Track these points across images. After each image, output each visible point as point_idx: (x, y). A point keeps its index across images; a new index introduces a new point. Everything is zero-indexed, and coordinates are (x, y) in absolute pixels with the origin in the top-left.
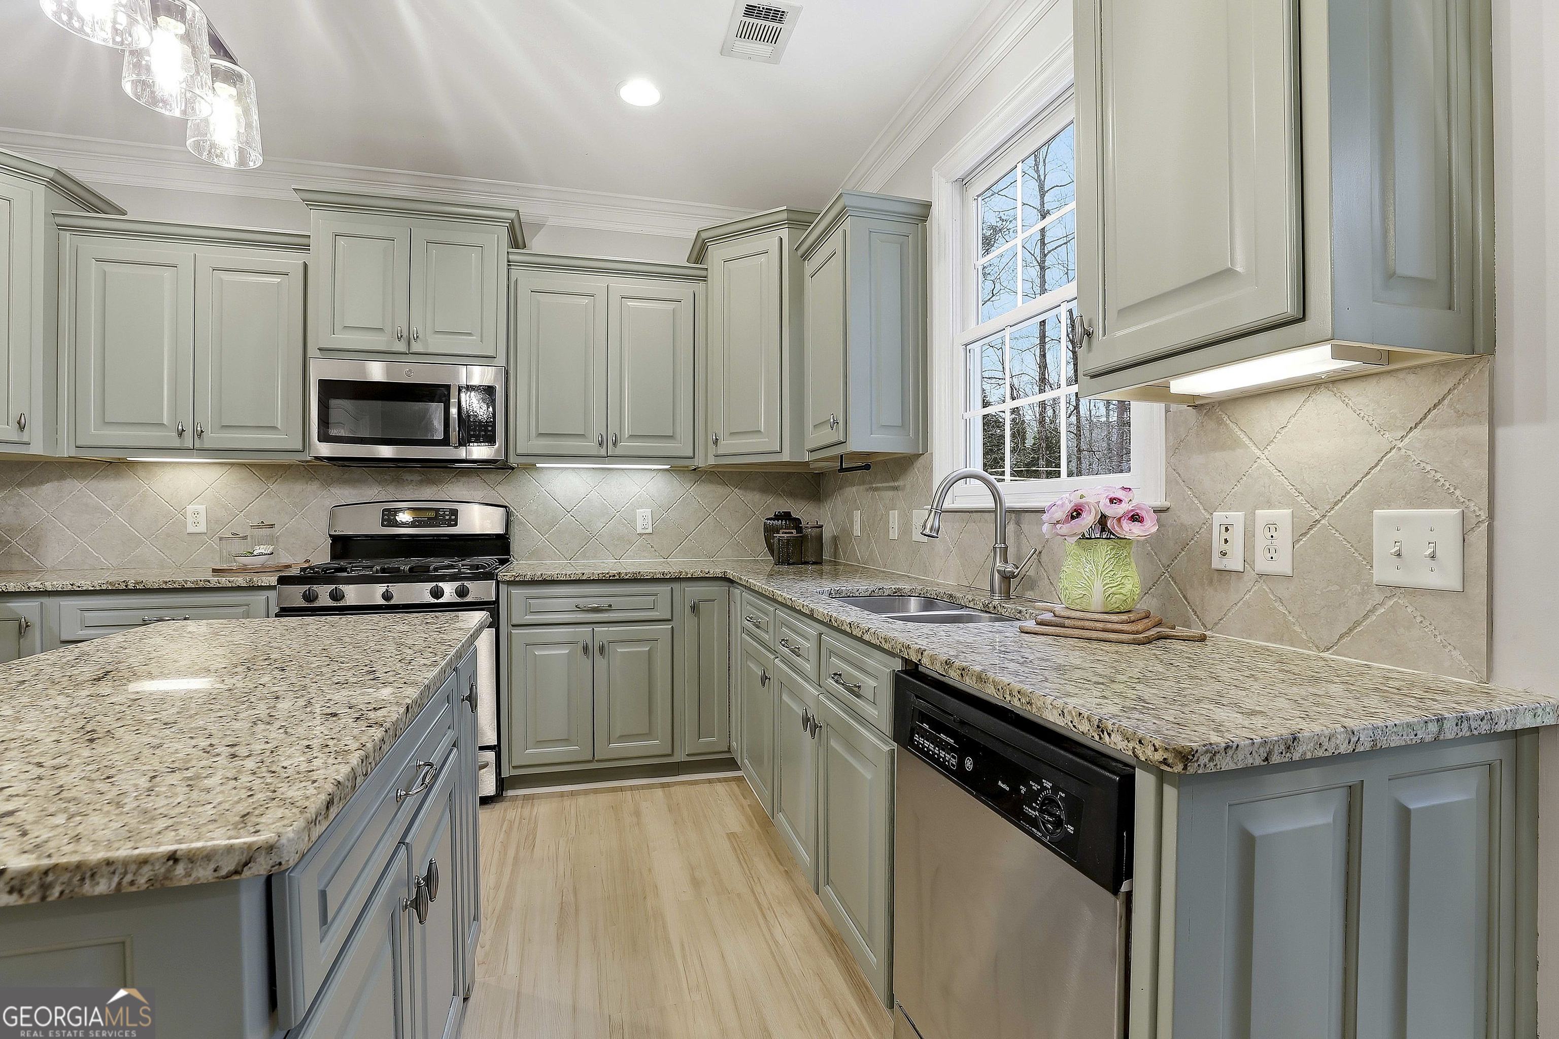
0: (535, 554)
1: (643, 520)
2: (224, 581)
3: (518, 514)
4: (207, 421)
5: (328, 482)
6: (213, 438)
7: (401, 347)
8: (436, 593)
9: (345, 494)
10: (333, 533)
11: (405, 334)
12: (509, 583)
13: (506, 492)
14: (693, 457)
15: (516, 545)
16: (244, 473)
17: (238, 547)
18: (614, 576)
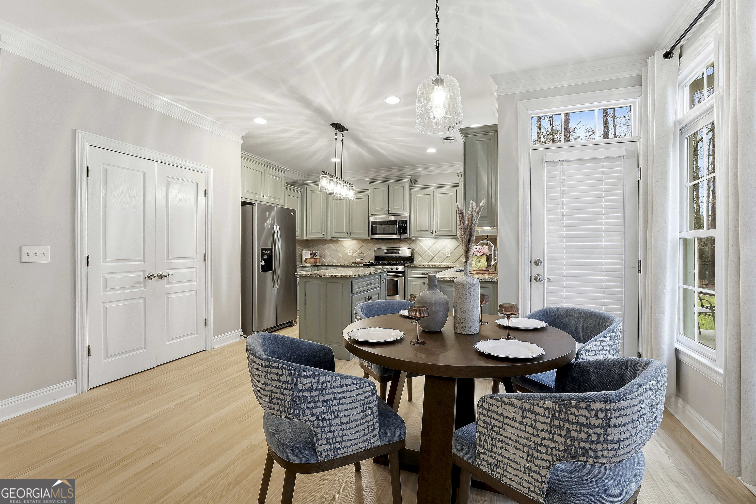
0: (419, 261)
1: (447, 252)
2: (354, 265)
3: (415, 251)
4: (352, 232)
5: (375, 243)
6: (353, 235)
7: (387, 213)
8: (392, 269)
9: (378, 246)
10: (375, 255)
11: (388, 209)
12: (407, 267)
13: (413, 246)
14: (457, 235)
15: (415, 258)
16: (359, 242)
17: (357, 258)
18: (431, 266)
